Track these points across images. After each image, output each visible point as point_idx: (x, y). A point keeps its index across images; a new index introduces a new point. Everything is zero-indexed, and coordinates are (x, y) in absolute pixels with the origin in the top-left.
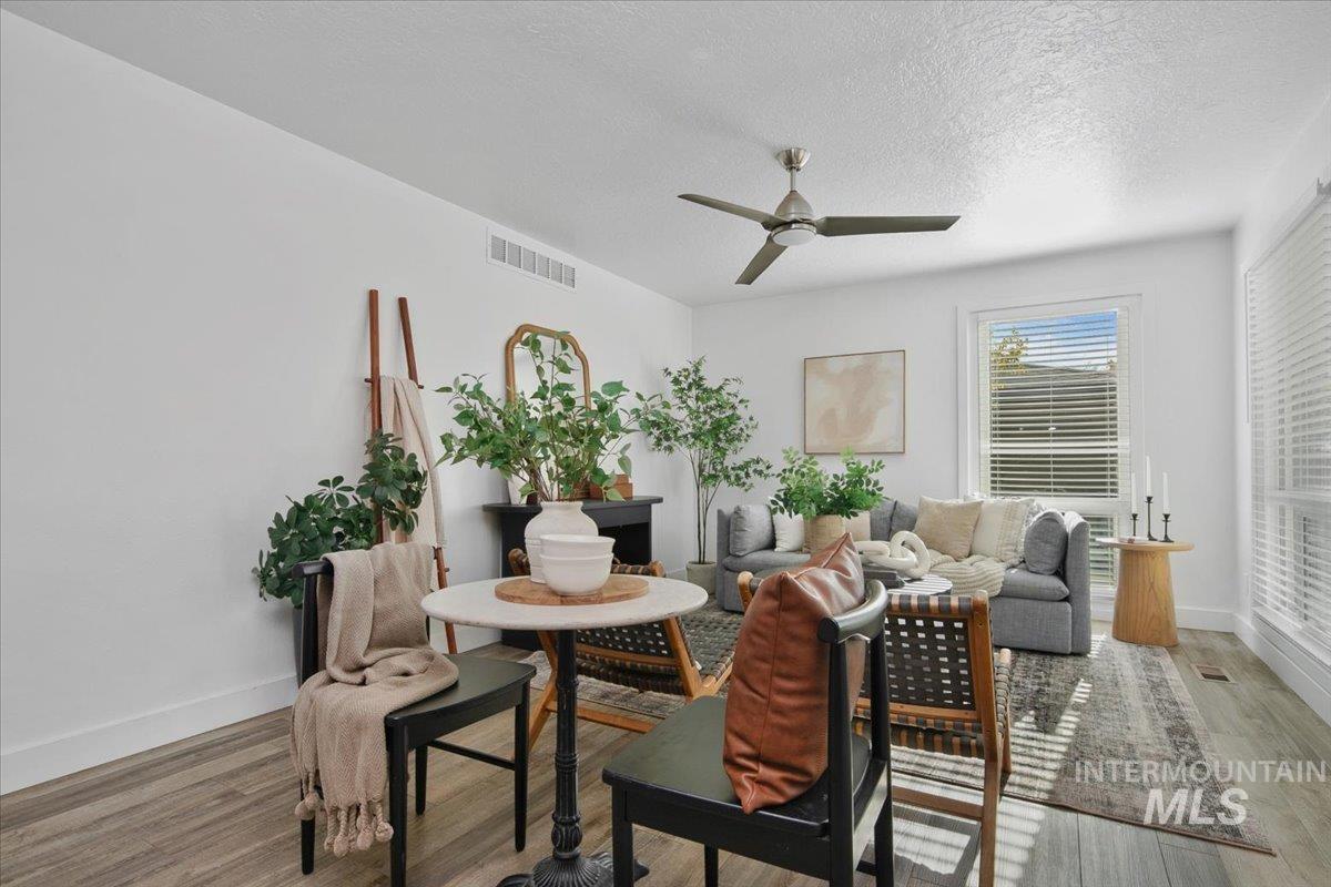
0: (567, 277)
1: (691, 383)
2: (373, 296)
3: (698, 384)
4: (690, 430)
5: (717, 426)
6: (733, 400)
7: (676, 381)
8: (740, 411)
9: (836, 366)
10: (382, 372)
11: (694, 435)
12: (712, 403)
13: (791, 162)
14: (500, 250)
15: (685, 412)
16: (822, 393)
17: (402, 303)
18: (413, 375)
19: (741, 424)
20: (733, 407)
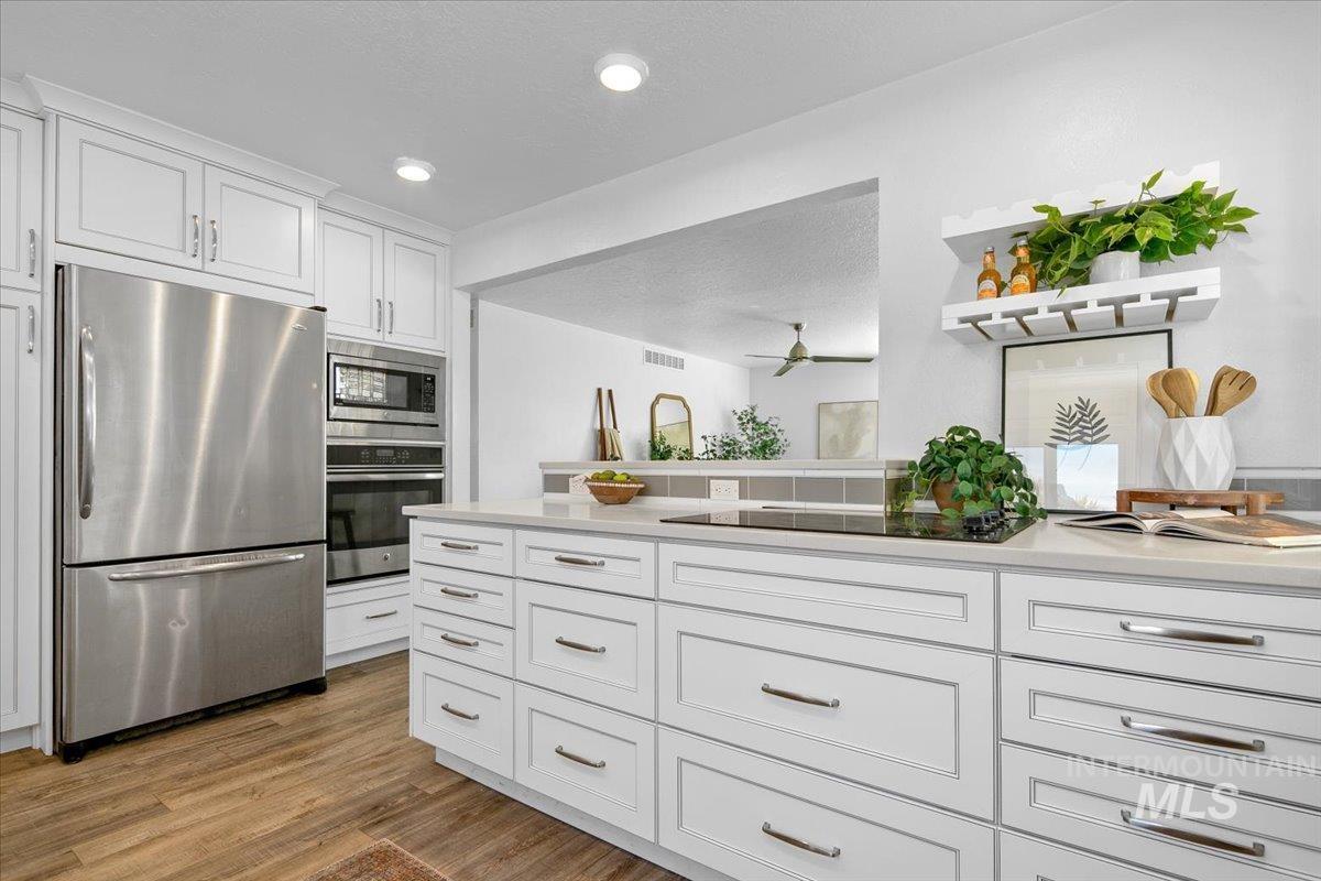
0: (678, 364)
1: (749, 419)
2: (599, 390)
3: (753, 420)
4: (748, 448)
5: (764, 446)
6: (776, 430)
7: (740, 418)
8: (779, 435)
9: (837, 409)
10: (605, 426)
11: (752, 452)
12: (762, 431)
13: (798, 327)
14: (651, 357)
15: (745, 437)
16: (830, 425)
17: (610, 392)
18: (615, 427)
19: (779, 444)
20: (774, 434)
